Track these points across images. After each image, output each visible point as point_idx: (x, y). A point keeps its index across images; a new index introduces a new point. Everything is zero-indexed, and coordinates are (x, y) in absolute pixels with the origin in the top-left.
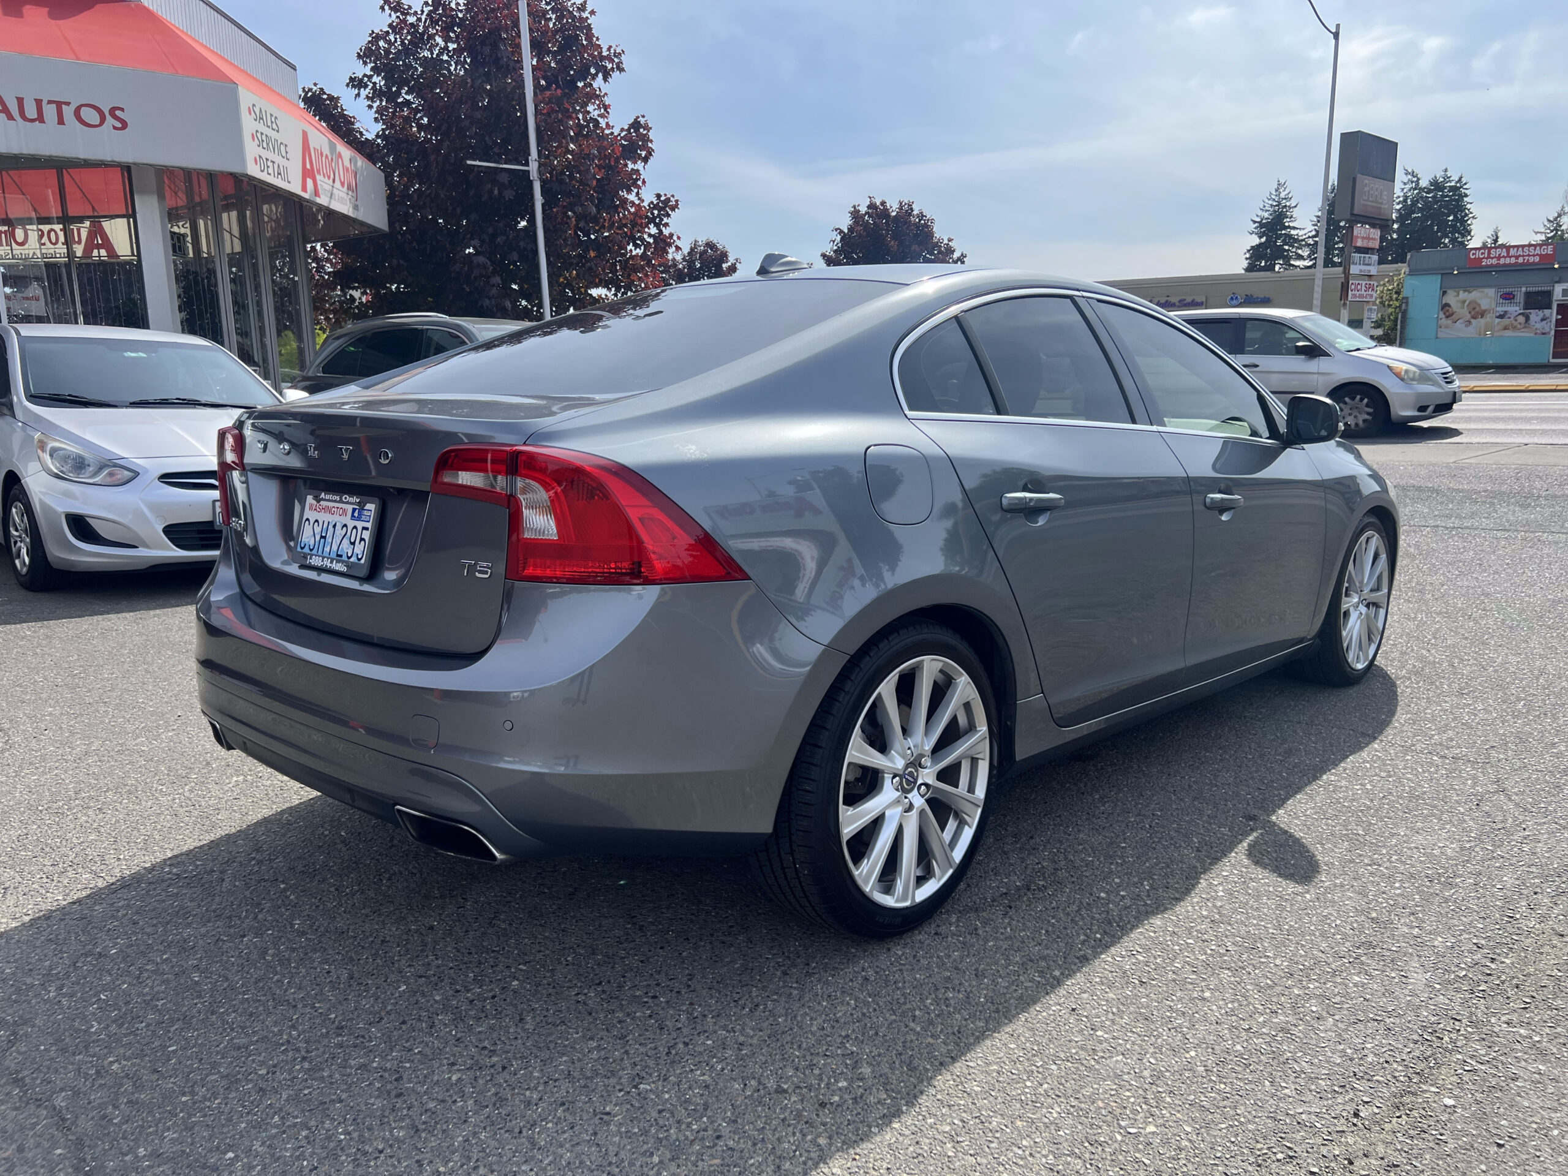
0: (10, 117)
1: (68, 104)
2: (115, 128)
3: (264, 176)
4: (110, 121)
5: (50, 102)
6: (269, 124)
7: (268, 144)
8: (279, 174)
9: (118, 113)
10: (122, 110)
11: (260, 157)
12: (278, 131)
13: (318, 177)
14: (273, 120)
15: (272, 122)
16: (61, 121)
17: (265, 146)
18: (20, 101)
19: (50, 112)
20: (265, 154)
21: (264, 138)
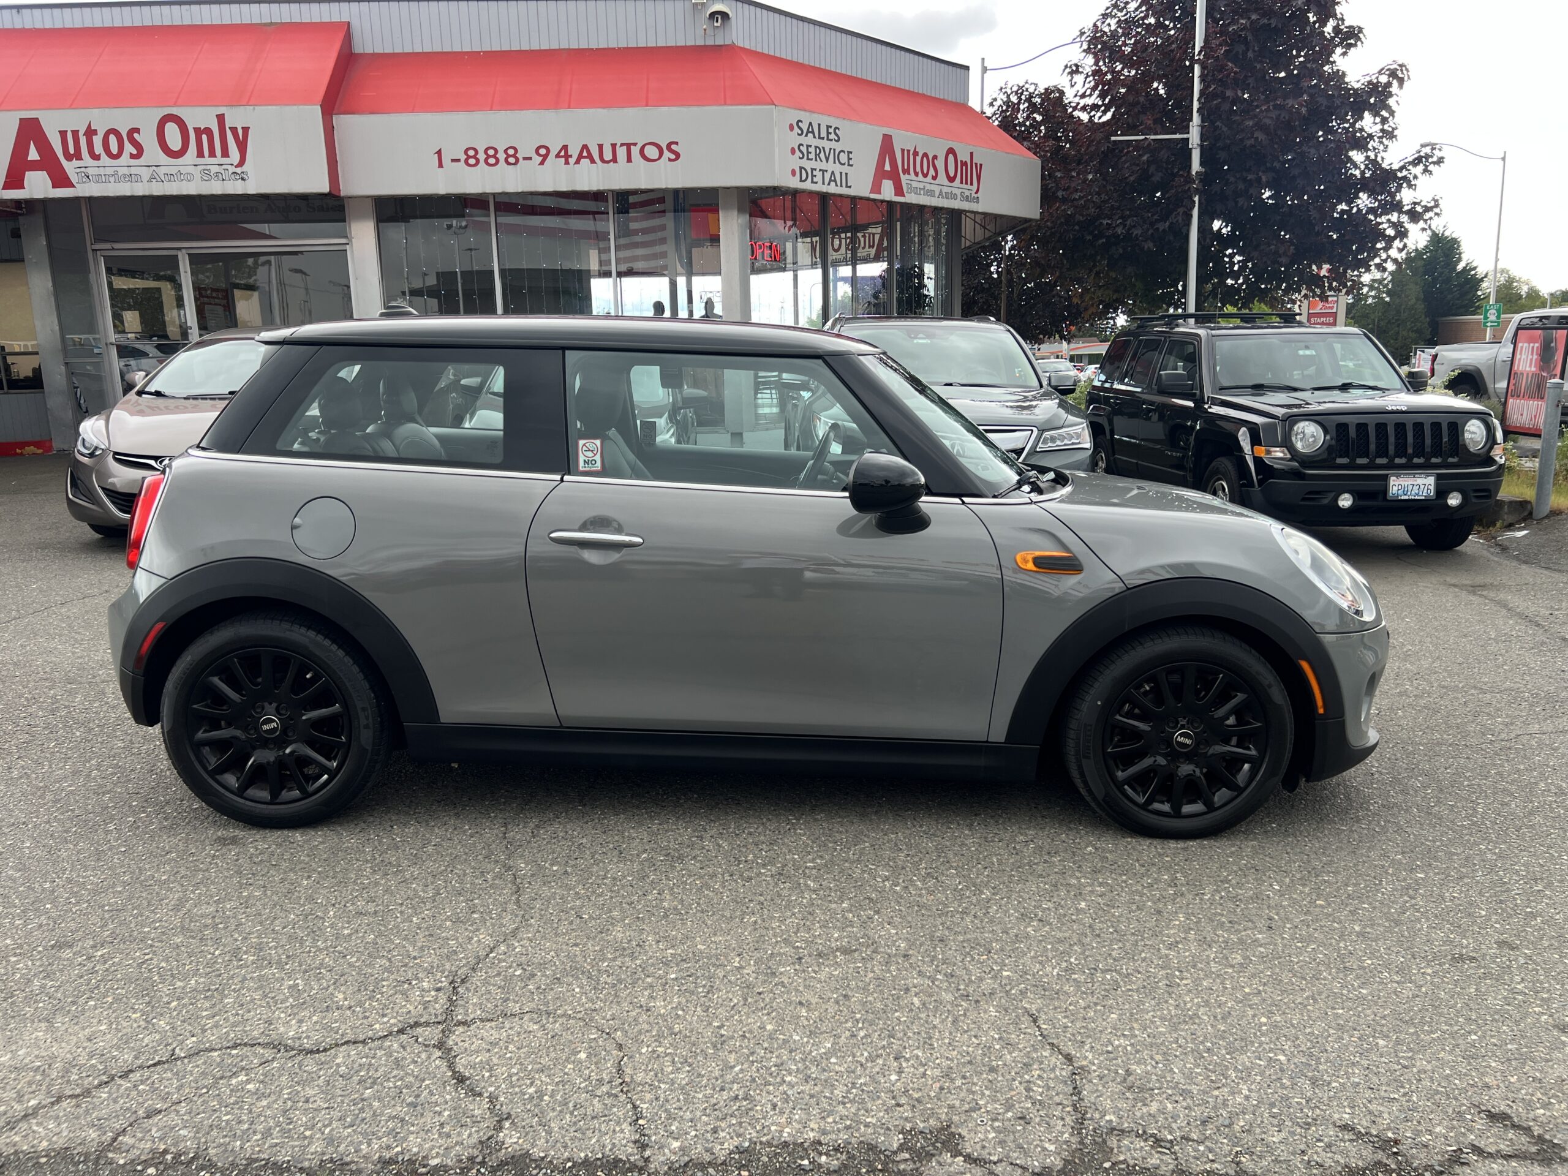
0: (593, 161)
1: (635, 144)
2: (670, 160)
3: (808, 186)
4: (667, 154)
5: (622, 145)
6: (824, 134)
7: (817, 155)
8: (835, 181)
9: (674, 147)
10: (676, 143)
11: (801, 168)
12: (838, 141)
13: (904, 178)
14: (831, 130)
15: (828, 133)
16: (629, 160)
17: (812, 156)
18: (601, 147)
19: (622, 152)
20: (808, 165)
21: (812, 150)
